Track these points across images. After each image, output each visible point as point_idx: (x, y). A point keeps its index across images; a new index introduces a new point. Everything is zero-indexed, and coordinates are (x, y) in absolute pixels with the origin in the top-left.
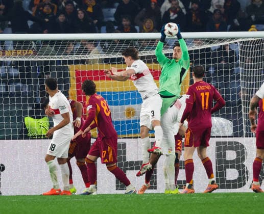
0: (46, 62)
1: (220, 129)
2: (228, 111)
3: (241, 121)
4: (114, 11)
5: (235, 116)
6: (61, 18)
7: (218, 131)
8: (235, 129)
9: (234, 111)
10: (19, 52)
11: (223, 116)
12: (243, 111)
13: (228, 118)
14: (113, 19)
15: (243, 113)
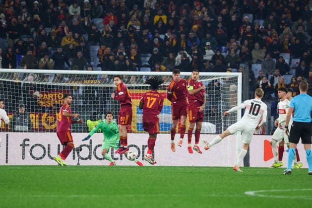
0: (108, 88)
1: (209, 129)
2: (214, 119)
3: (221, 125)
4: (148, 59)
5: (217, 122)
6: (117, 62)
7: (207, 130)
8: (217, 130)
9: (217, 119)
10: (92, 81)
11: (210, 122)
12: (222, 119)
13: (214, 123)
14: (147, 64)
15: (222, 120)
